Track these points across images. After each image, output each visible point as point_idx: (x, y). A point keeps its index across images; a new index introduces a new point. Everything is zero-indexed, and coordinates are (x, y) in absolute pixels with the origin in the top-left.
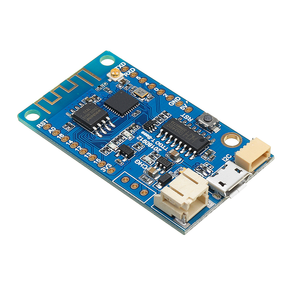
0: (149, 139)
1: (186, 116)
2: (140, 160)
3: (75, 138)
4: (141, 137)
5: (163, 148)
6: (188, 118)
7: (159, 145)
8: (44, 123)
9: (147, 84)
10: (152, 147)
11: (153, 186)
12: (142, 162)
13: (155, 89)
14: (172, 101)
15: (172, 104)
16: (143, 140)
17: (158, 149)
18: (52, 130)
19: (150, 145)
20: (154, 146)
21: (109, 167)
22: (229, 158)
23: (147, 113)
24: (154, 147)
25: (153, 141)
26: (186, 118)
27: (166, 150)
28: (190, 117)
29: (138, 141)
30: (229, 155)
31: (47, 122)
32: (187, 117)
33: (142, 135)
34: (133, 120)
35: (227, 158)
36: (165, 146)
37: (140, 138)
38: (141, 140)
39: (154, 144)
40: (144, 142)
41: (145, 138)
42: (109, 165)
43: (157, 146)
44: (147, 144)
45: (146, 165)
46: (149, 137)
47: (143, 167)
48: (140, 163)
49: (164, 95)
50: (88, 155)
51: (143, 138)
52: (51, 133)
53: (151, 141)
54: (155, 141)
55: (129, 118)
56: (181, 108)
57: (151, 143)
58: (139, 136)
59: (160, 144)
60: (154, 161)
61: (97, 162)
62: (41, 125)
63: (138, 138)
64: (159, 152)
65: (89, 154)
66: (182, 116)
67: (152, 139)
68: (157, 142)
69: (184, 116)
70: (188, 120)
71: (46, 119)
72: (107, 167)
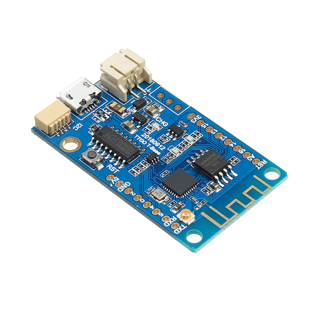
0: (153, 147)
1: (114, 170)
2: (163, 126)
3: (227, 149)
4: (161, 149)
5: (140, 137)
6: (112, 168)
7: (143, 140)
8: (259, 165)
9: (152, 207)
10: (150, 138)
11: (152, 101)
12: (161, 123)
13: (144, 201)
14: (127, 187)
15: (127, 183)
16: (159, 146)
17: (144, 136)
18: (251, 158)
19: (153, 141)
20: (148, 140)
21: (193, 120)
22: (75, 127)
23: (154, 175)
24: (148, 138)
25: (150, 145)
26: (114, 168)
27: (136, 135)
28: (109, 169)
29: (164, 145)
30: (76, 130)
31: (256, 166)
32: (112, 170)
33: (159, 150)
34: (168, 167)
35: (77, 126)
36: (138, 139)
37: (162, 147)
38: (161, 146)
39: (148, 142)
40: (158, 144)
41: (157, 148)
42: (193, 122)
43: (145, 140)
44: (155, 141)
45: (157, 120)
46: (153, 149)
47: (160, 119)
48: (163, 123)
49: (135, 194)
50: (214, 131)
51: (159, 148)
52: (252, 154)
53: (151, 145)
54: (147, 144)
55: (172, 169)
56: (118, 179)
57: (151, 142)
58: (162, 150)
59: (143, 142)
60: (149, 125)
61: (205, 125)
62: (262, 163)
63: (164, 148)
64: (144, 133)
65: (213, 133)
66: (117, 170)
67: (150, 147)
68: (145, 144)
69: (115, 170)
70: (112, 166)
71: (258, 169)
72: (195, 120)
